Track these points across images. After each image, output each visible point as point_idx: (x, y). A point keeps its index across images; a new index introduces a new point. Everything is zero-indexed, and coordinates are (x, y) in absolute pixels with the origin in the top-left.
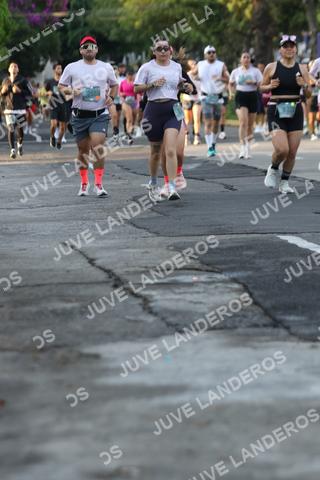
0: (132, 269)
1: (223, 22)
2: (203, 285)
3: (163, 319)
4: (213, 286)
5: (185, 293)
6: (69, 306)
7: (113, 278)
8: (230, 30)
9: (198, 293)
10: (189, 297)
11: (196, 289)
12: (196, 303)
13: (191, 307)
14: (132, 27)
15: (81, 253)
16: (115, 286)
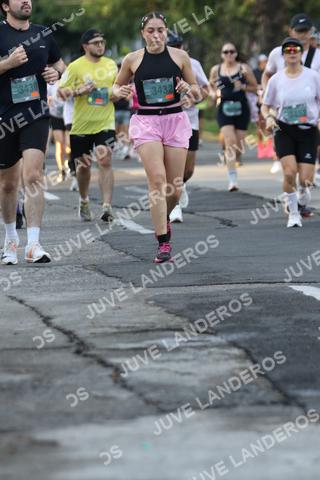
0: (100, 330)
1: (218, 6)
2: (192, 351)
3: (141, 395)
4: (205, 352)
5: (169, 361)
6: (17, 378)
7: (76, 341)
8: (227, 17)
9: (186, 360)
10: (174, 366)
11: (182, 356)
12: (183, 374)
13: (178, 379)
14: (99, 14)
15: (33, 309)
16: (78, 352)
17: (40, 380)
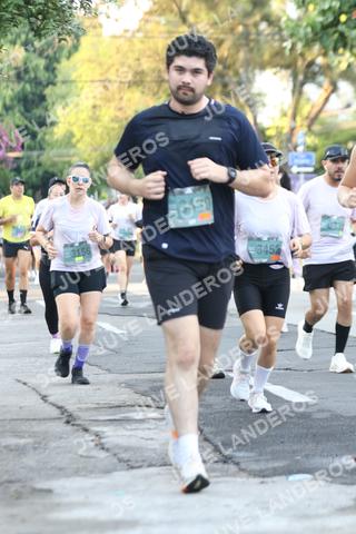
0: (83, 406)
2: (154, 422)
3: (115, 455)
4: (163, 423)
5: (136, 429)
6: (22, 441)
7: (66, 414)
9: (149, 429)
10: (140, 433)
11: (146, 425)
12: (147, 439)
13: (143, 443)
15: (34, 389)
16: (68, 422)
17: (40, 443)
